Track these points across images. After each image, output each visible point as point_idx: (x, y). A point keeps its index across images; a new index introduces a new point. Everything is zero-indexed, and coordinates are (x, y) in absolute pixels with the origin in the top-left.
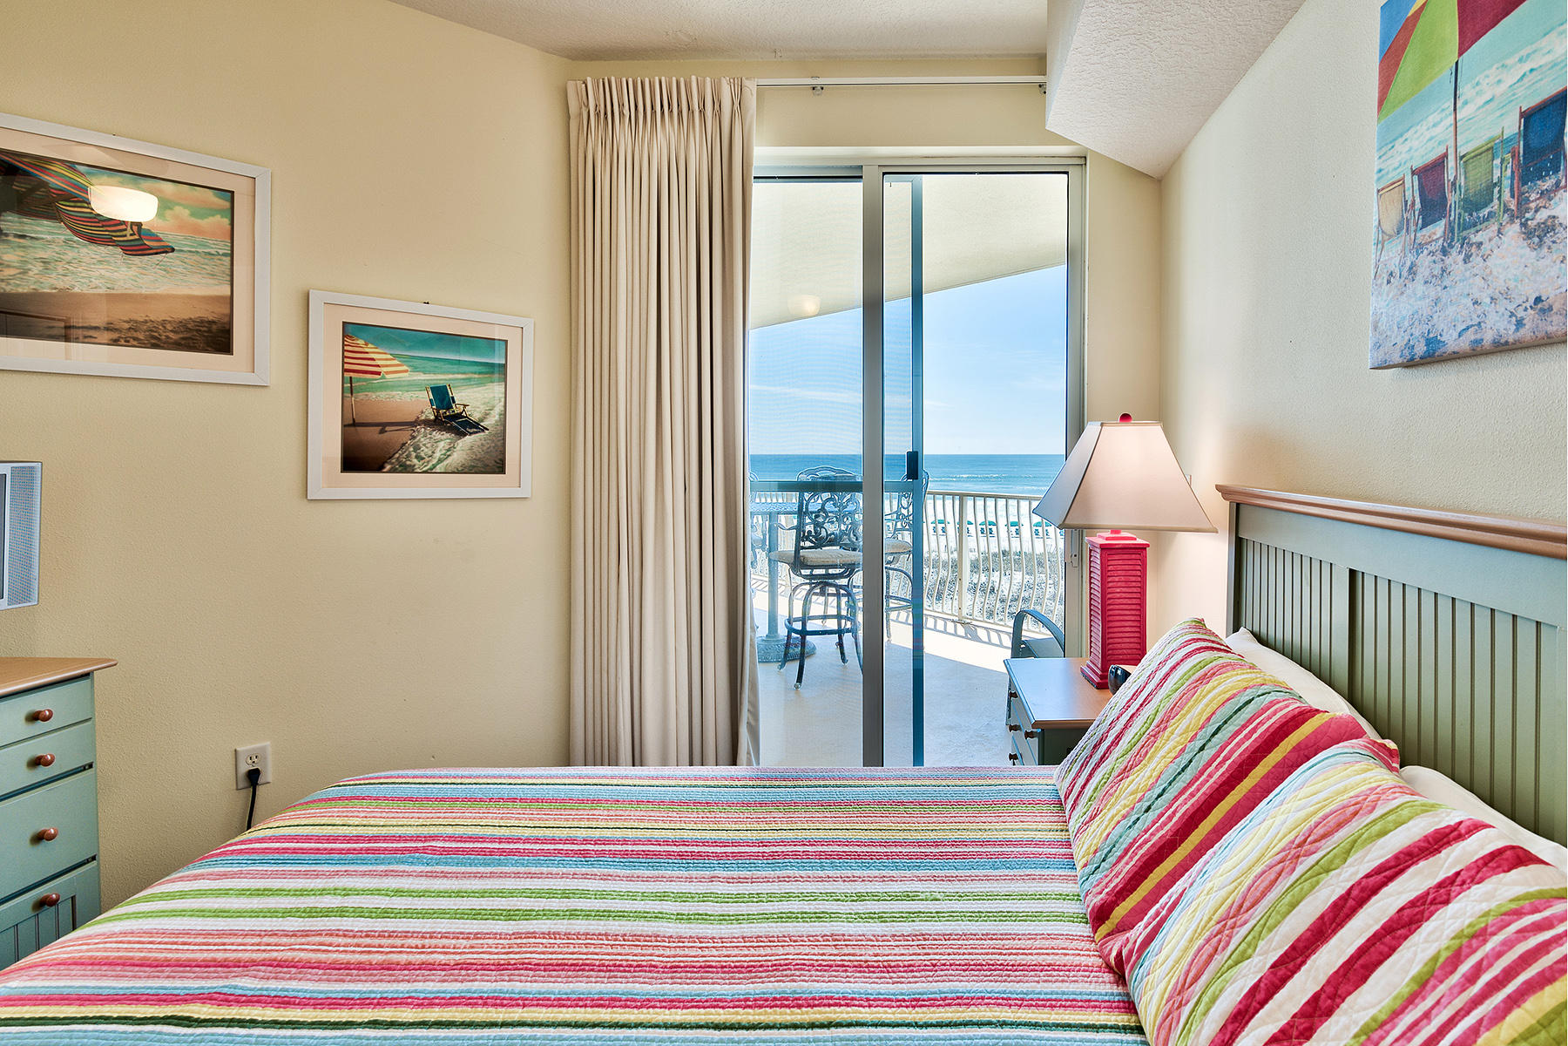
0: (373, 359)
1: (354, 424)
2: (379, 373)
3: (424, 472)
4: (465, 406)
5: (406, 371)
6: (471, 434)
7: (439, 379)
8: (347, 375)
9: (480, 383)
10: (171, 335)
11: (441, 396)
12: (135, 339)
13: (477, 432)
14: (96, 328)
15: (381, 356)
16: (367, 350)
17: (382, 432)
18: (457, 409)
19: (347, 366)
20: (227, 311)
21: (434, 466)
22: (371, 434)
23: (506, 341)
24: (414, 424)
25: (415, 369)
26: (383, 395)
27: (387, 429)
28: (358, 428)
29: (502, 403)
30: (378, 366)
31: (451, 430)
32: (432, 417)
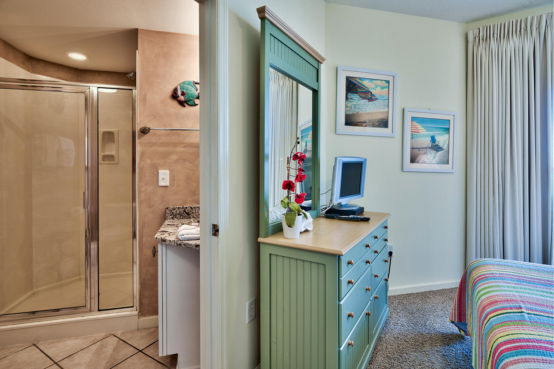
0: (417, 128)
1: (413, 148)
2: (419, 132)
3: (429, 163)
4: (439, 142)
5: (425, 131)
6: (440, 151)
7: (432, 133)
8: (412, 133)
9: (443, 134)
10: (376, 123)
11: (433, 139)
12: (370, 125)
13: (441, 151)
14: (363, 122)
15: (419, 126)
16: (416, 125)
17: (419, 150)
18: (437, 143)
19: (412, 130)
20: (387, 116)
21: (431, 161)
22: (416, 151)
23: (450, 120)
24: (426, 148)
25: (427, 131)
26: (419, 139)
27: (420, 149)
28: (414, 149)
29: (448, 141)
30: (419, 130)
31: (435, 150)
32: (431, 146)
